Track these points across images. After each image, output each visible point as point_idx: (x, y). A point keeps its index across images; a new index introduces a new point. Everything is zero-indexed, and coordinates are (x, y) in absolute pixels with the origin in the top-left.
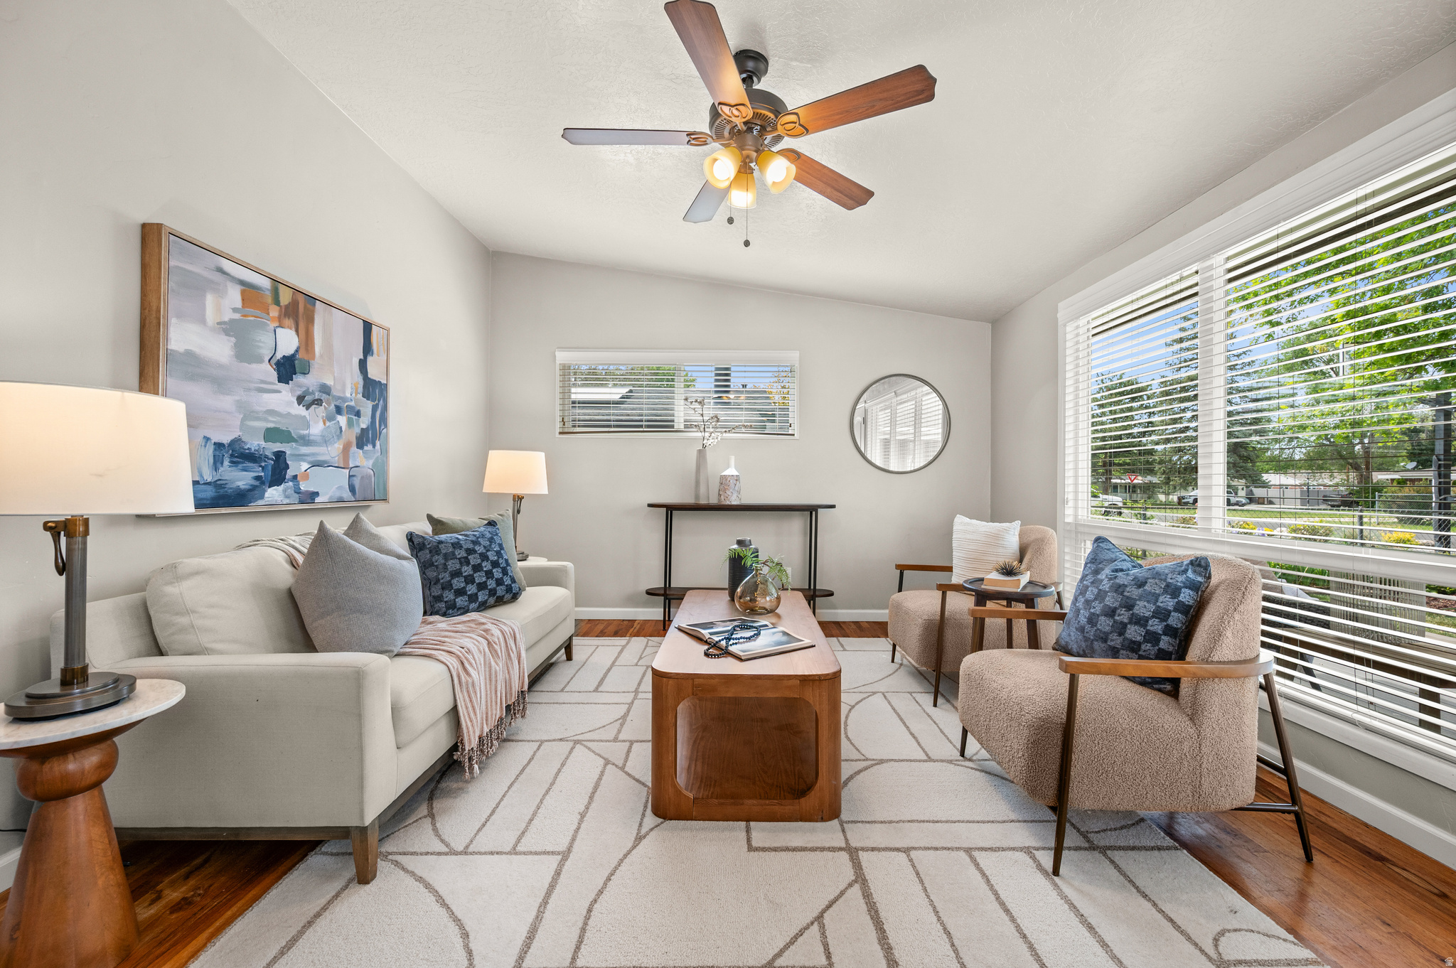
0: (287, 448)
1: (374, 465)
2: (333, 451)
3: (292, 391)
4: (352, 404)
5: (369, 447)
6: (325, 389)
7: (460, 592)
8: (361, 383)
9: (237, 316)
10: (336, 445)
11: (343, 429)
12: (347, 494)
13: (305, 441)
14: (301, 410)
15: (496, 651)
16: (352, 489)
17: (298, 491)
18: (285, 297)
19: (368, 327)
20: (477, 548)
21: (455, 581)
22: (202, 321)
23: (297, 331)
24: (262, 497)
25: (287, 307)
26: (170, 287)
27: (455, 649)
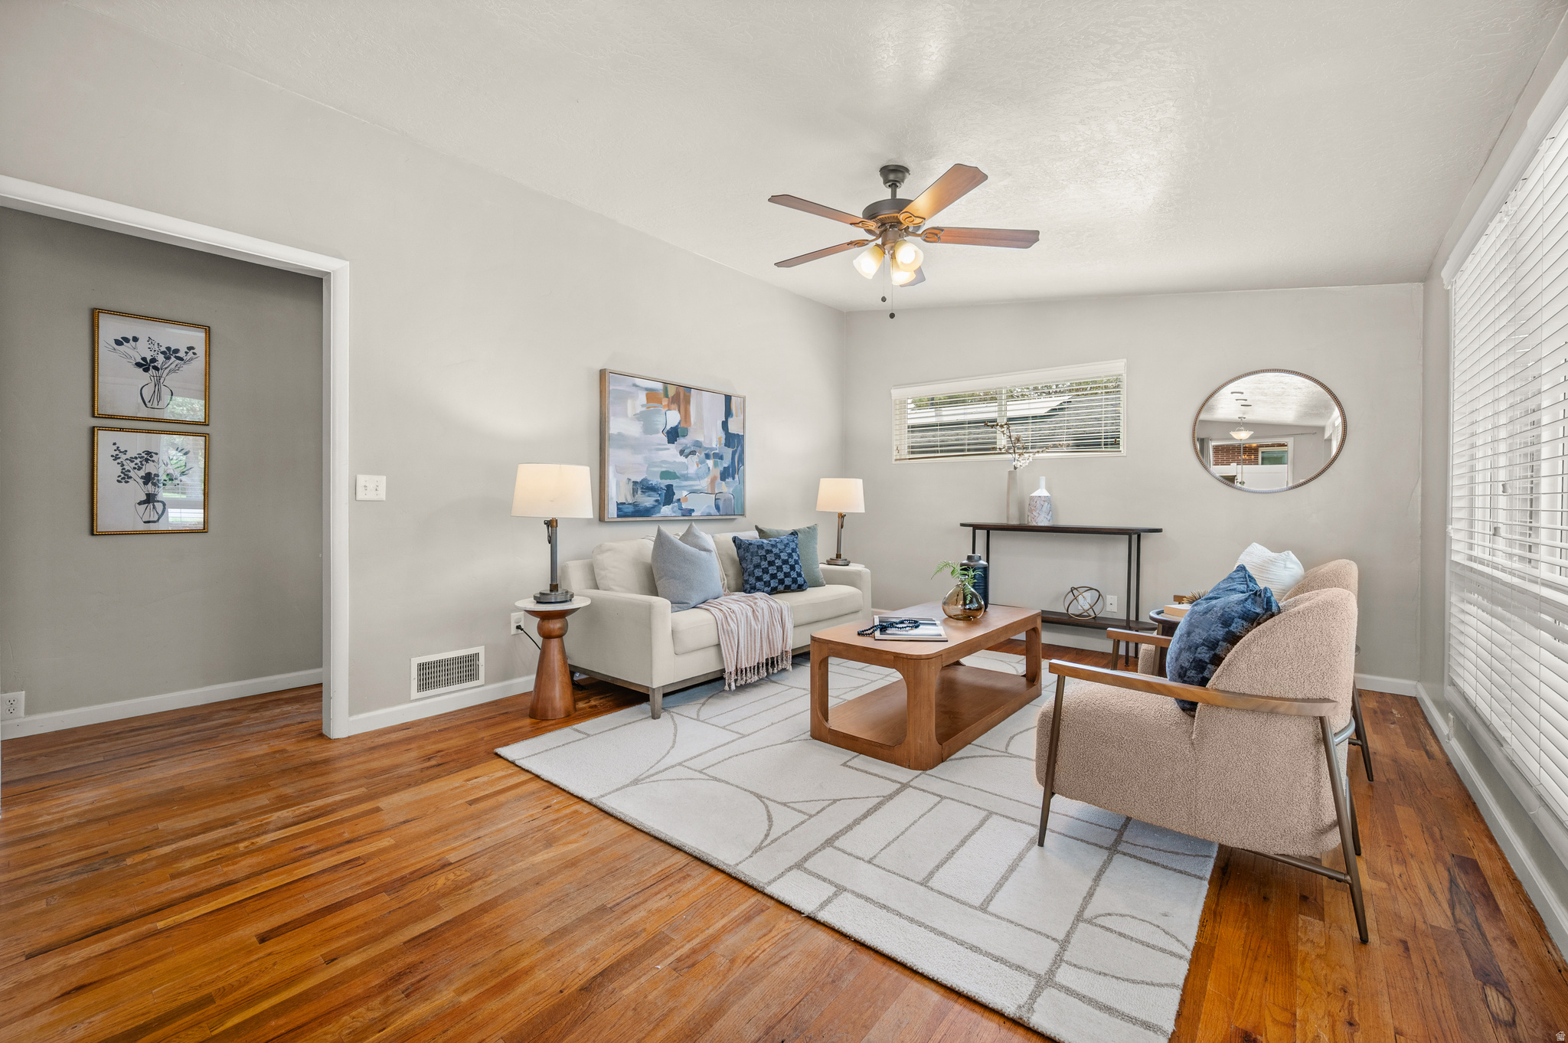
0: (674, 482)
1: (733, 491)
2: (704, 484)
3: (676, 448)
4: (717, 451)
5: (730, 480)
6: (698, 444)
7: (759, 579)
8: (724, 436)
9: (644, 409)
10: (706, 479)
11: (711, 469)
12: (714, 511)
13: (686, 478)
14: (682, 459)
15: (757, 617)
16: (717, 508)
17: (681, 509)
18: (672, 391)
19: (728, 399)
20: (774, 550)
21: (756, 571)
22: (626, 415)
23: (679, 411)
24: (659, 512)
25: (673, 397)
26: (611, 399)
27: (724, 608)
